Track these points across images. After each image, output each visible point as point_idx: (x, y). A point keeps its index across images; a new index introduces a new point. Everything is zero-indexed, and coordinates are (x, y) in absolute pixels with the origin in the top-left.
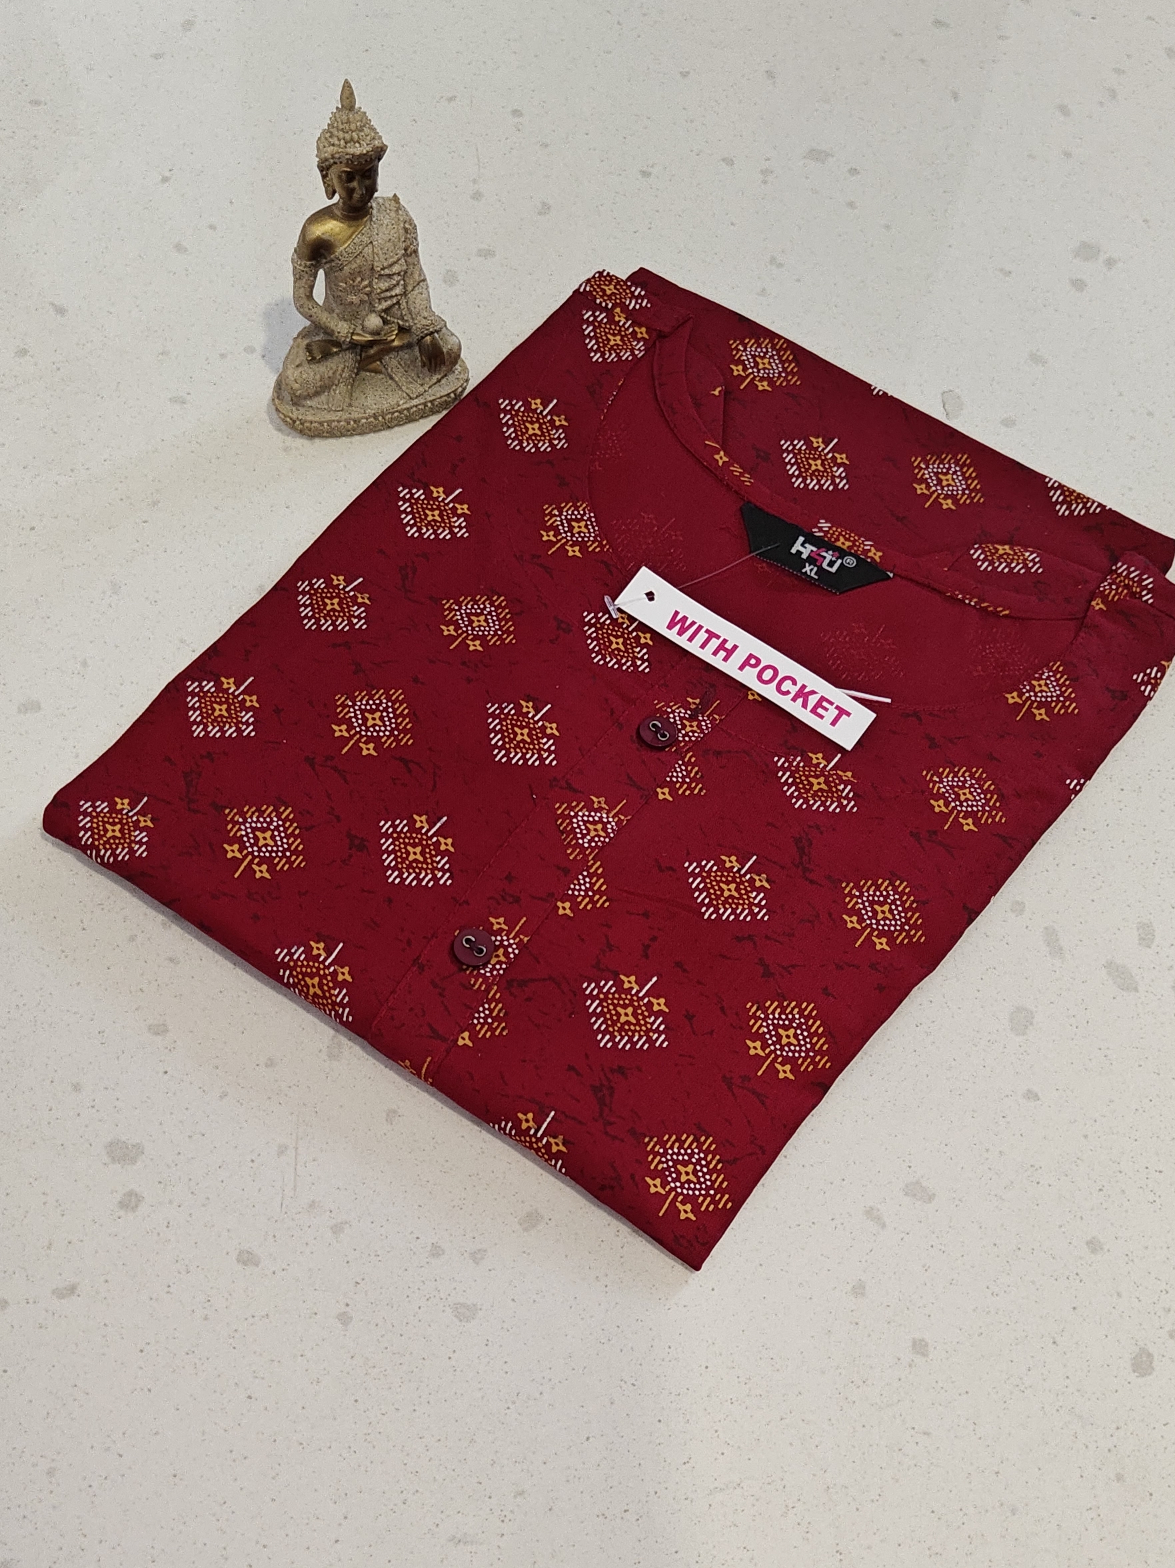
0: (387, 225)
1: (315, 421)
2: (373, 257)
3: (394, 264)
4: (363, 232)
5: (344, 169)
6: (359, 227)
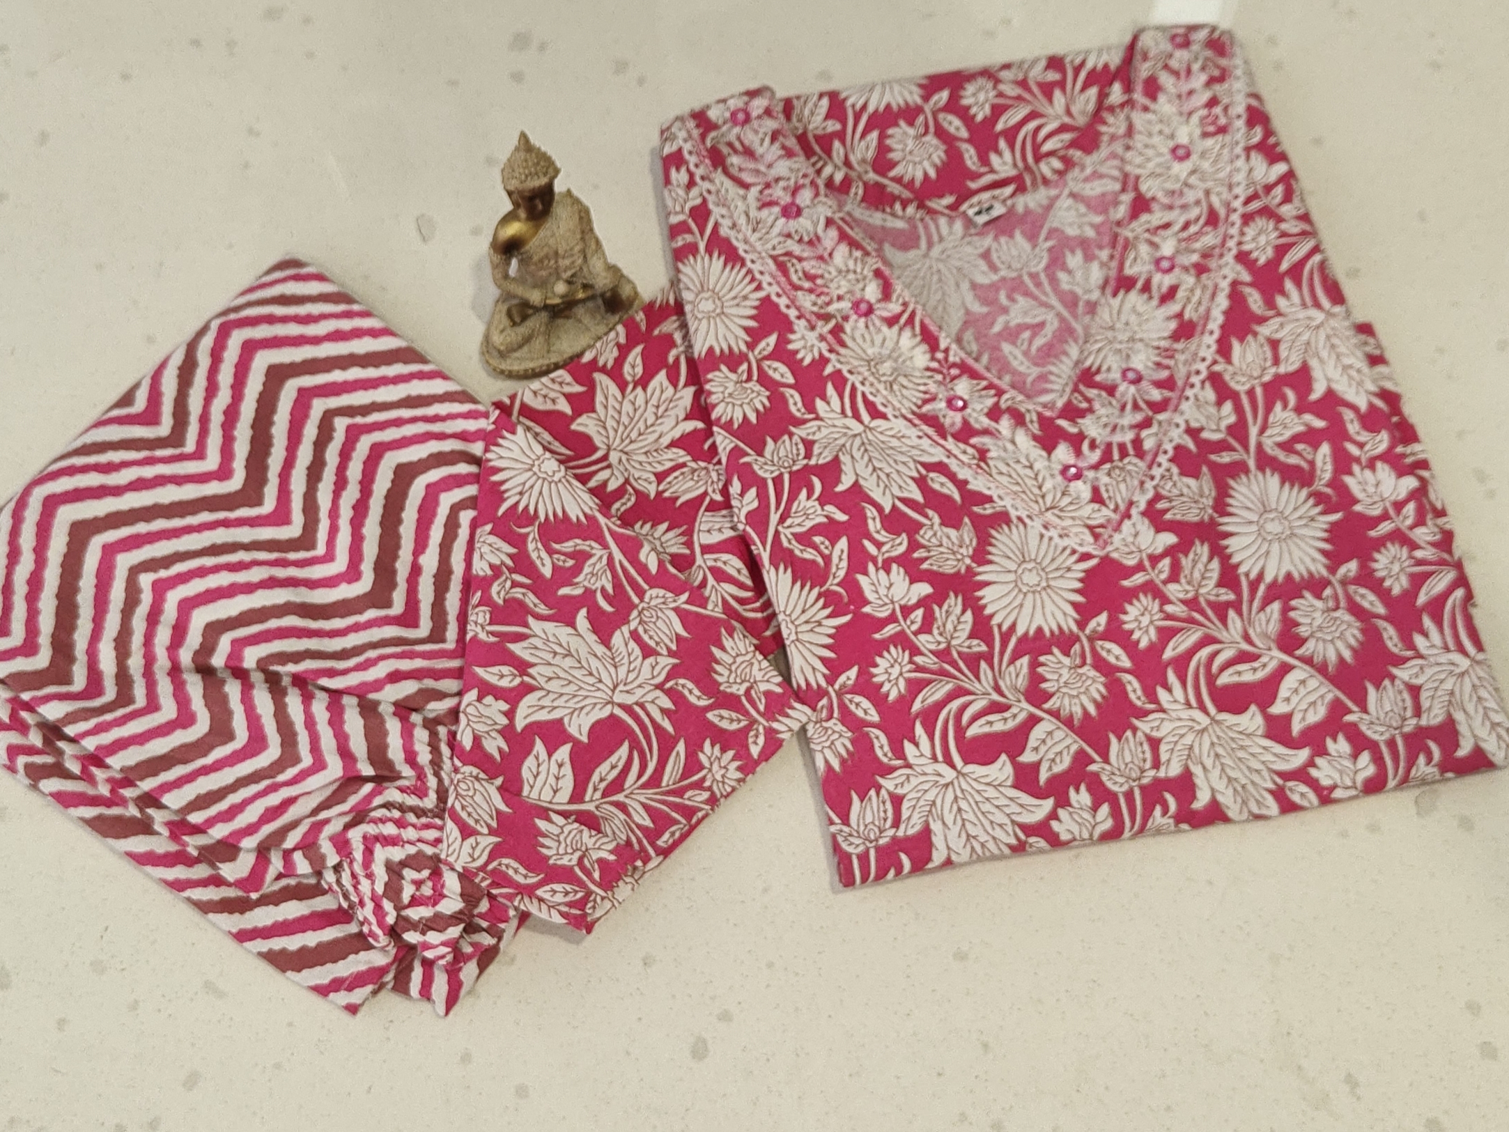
0: (566, 217)
1: (521, 370)
2: (557, 245)
3: (575, 246)
4: (546, 227)
5: (527, 195)
6: (542, 225)
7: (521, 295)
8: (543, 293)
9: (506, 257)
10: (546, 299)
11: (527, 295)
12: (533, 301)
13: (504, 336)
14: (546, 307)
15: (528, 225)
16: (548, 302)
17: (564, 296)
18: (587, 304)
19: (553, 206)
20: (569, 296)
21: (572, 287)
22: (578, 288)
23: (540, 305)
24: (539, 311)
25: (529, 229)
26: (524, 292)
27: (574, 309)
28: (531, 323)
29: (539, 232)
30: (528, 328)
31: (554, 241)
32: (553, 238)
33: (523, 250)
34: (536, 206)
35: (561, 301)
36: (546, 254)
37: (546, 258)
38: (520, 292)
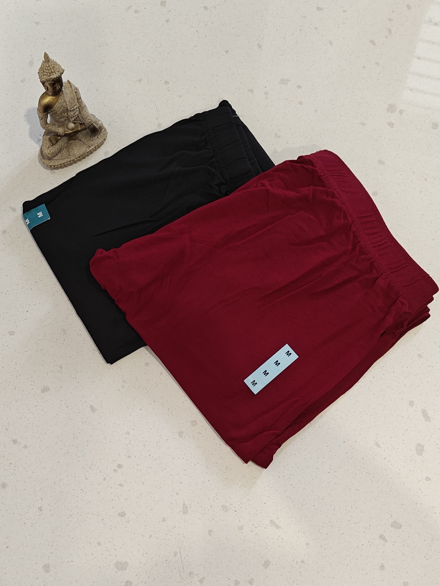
1: (59, 165)
2: (67, 106)
3: (74, 105)
4: (61, 98)
5: (51, 82)
6: (59, 97)
7: (54, 131)
8: (64, 128)
9: (45, 114)
10: (65, 131)
11: (57, 130)
12: (60, 133)
13: (49, 150)
14: (66, 135)
15: (53, 97)
16: (66, 133)
17: (73, 129)
18: (83, 132)
19: (63, 88)
20: (75, 129)
21: (76, 125)
22: (78, 125)
23: (63, 135)
24: (63, 137)
25: (54, 99)
26: (55, 129)
27: (78, 135)
28: (60, 143)
29: (58, 100)
30: (59, 146)
31: (65, 104)
32: (65, 102)
33: (52, 110)
34: (56, 87)
35: (71, 132)
36: (63, 110)
37: (63, 112)
38: (53, 130)
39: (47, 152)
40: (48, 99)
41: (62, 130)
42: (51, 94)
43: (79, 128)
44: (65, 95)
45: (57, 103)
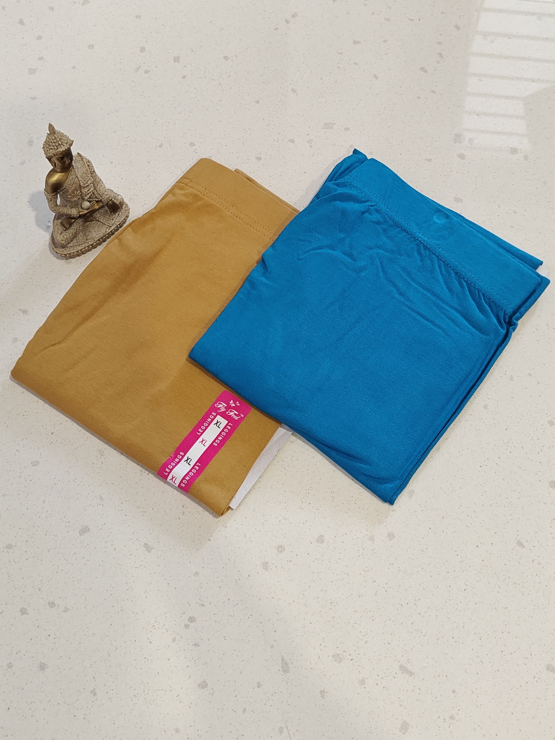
0: (81, 167)
1: (75, 252)
2: (79, 182)
3: (88, 181)
4: (72, 174)
5: (59, 157)
6: (69, 173)
7: (66, 213)
8: (77, 209)
9: (55, 194)
10: (79, 212)
11: (70, 212)
12: (74, 214)
13: (62, 236)
14: (80, 216)
15: (63, 174)
16: (80, 213)
17: (89, 208)
18: (100, 211)
19: (73, 162)
20: (91, 208)
21: (91, 203)
22: (94, 203)
23: (77, 216)
24: (77, 219)
25: (64, 176)
26: (67, 211)
27: (95, 215)
28: (75, 227)
29: (69, 177)
30: (74, 230)
31: (77, 180)
32: (76, 178)
33: (62, 188)
34: (65, 162)
35: (87, 212)
36: (75, 187)
37: (75, 190)
38: (66, 211)
39: (60, 238)
40: (56, 177)
41: (75, 210)
42: (60, 171)
43: (95, 206)
44: (76, 170)
45: (68, 180)
